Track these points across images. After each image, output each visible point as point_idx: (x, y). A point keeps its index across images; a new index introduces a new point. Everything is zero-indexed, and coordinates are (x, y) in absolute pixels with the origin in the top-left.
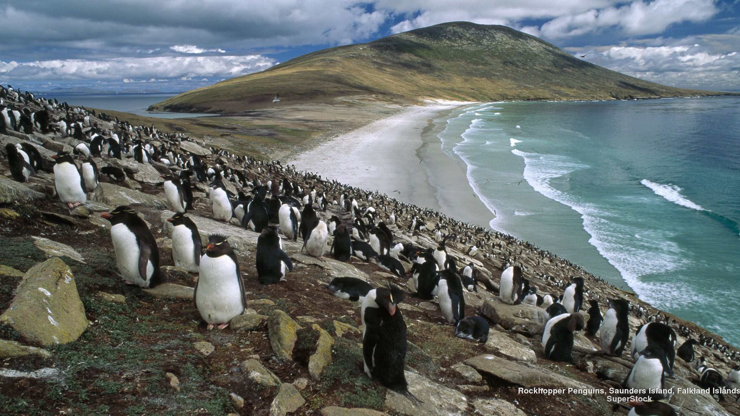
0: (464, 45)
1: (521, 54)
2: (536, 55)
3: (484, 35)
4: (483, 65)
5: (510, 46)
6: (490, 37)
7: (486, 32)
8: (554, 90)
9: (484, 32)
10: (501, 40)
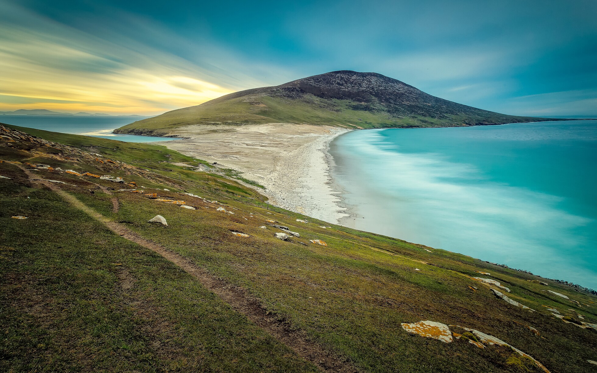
0: (349, 87)
1: (391, 94)
2: (403, 94)
3: (363, 80)
4: (365, 102)
5: (383, 88)
6: (367, 81)
7: (364, 78)
8: (421, 120)
9: (363, 78)
10: (376, 84)
